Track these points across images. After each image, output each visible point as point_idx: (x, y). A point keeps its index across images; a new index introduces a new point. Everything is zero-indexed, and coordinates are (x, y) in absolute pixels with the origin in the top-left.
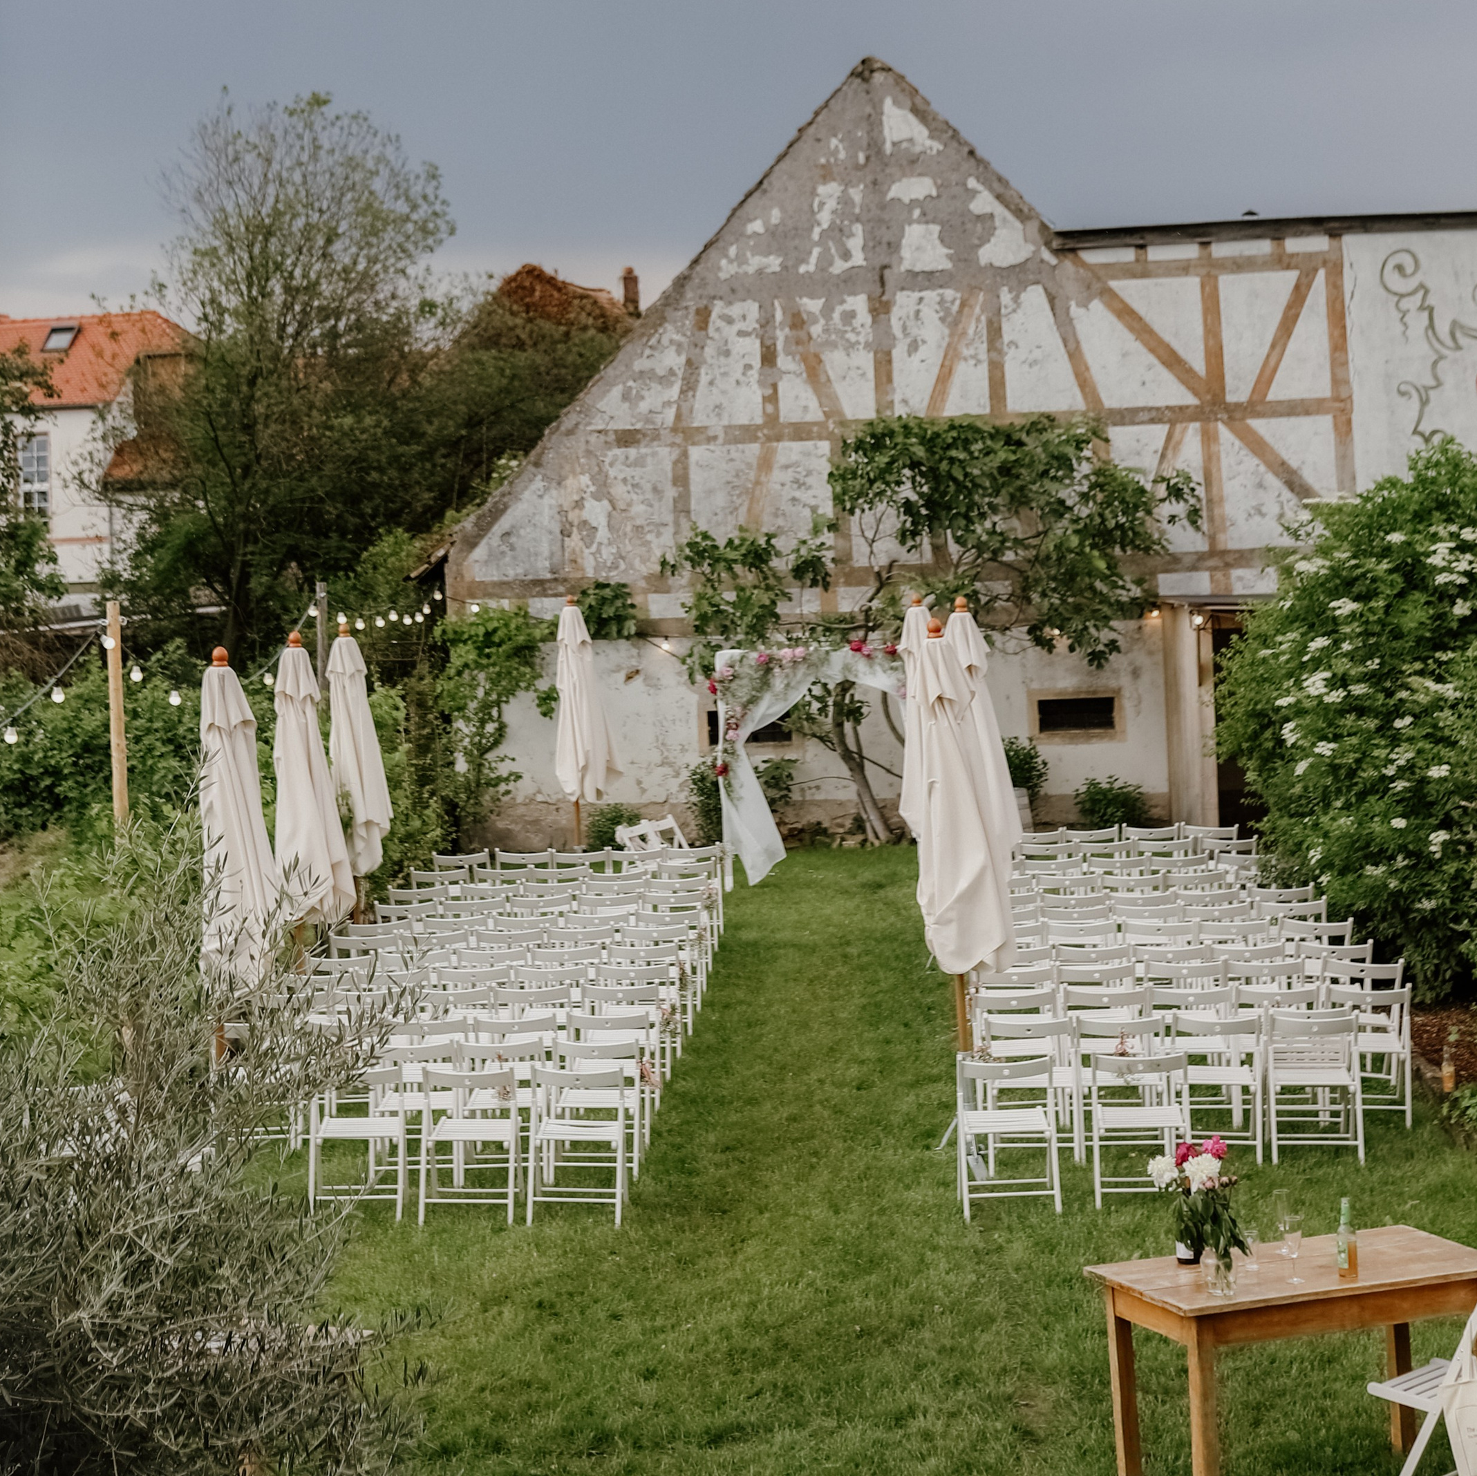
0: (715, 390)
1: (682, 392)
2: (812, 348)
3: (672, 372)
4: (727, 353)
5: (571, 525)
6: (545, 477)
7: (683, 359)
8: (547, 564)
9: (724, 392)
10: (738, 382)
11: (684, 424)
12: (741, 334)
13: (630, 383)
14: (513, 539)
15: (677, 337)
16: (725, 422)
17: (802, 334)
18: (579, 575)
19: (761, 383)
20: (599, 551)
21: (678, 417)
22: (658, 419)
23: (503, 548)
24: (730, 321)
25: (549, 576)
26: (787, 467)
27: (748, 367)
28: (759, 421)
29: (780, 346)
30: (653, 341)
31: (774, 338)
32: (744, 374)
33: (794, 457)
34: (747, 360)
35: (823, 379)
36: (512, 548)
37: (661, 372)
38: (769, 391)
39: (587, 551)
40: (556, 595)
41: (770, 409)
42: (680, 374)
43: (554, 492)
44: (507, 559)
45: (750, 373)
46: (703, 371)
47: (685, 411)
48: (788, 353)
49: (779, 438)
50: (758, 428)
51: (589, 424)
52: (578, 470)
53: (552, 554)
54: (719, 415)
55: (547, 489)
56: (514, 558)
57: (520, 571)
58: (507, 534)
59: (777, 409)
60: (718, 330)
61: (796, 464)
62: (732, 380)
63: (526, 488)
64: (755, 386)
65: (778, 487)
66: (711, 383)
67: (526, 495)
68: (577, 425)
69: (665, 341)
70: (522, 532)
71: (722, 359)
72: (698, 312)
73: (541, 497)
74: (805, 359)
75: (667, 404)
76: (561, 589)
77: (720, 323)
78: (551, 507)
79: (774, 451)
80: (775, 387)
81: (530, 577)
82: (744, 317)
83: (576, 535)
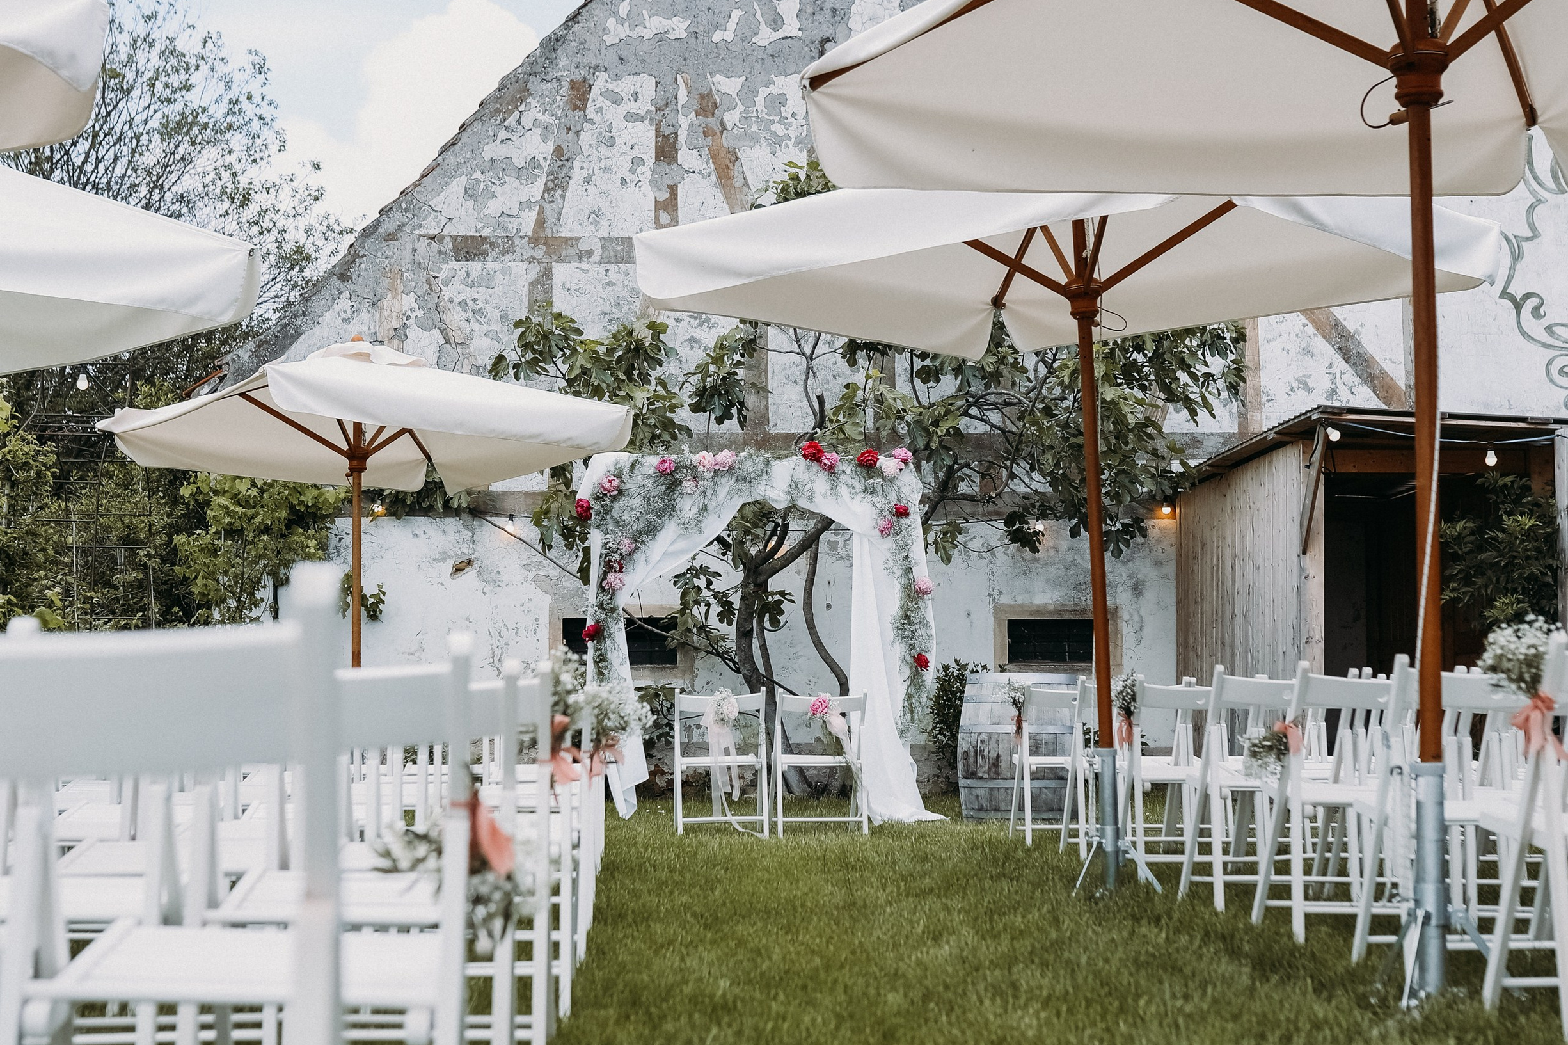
0: (591, 190)
1: (547, 190)
2: (726, 141)
3: (534, 162)
4: (611, 142)
6: (355, 295)
7: (550, 146)
9: (604, 193)
10: (623, 181)
11: (548, 233)
12: (630, 117)
13: (477, 175)
15: (547, 118)
16: (604, 233)
17: (713, 122)
19: (654, 183)
21: (541, 223)
22: (513, 224)
24: (617, 100)
27: (638, 161)
29: (682, 136)
30: (511, 121)
31: (675, 126)
32: (632, 170)
34: (636, 153)
35: (738, 182)
37: (519, 162)
38: (665, 195)
41: (665, 218)
42: (545, 165)
43: (365, 316)
45: (640, 169)
46: (577, 163)
47: (550, 216)
48: (692, 146)
51: (418, 225)
52: (401, 287)
54: (595, 223)
55: (355, 311)
59: (675, 219)
60: (599, 110)
62: (616, 178)
63: (327, 307)
64: (646, 187)
66: (587, 180)
67: (328, 317)
68: (401, 227)
69: (527, 120)
71: (603, 148)
72: (573, 85)
73: (347, 321)
74: (714, 156)
75: (528, 204)
77: (601, 102)
80: (673, 190)
82: (636, 95)
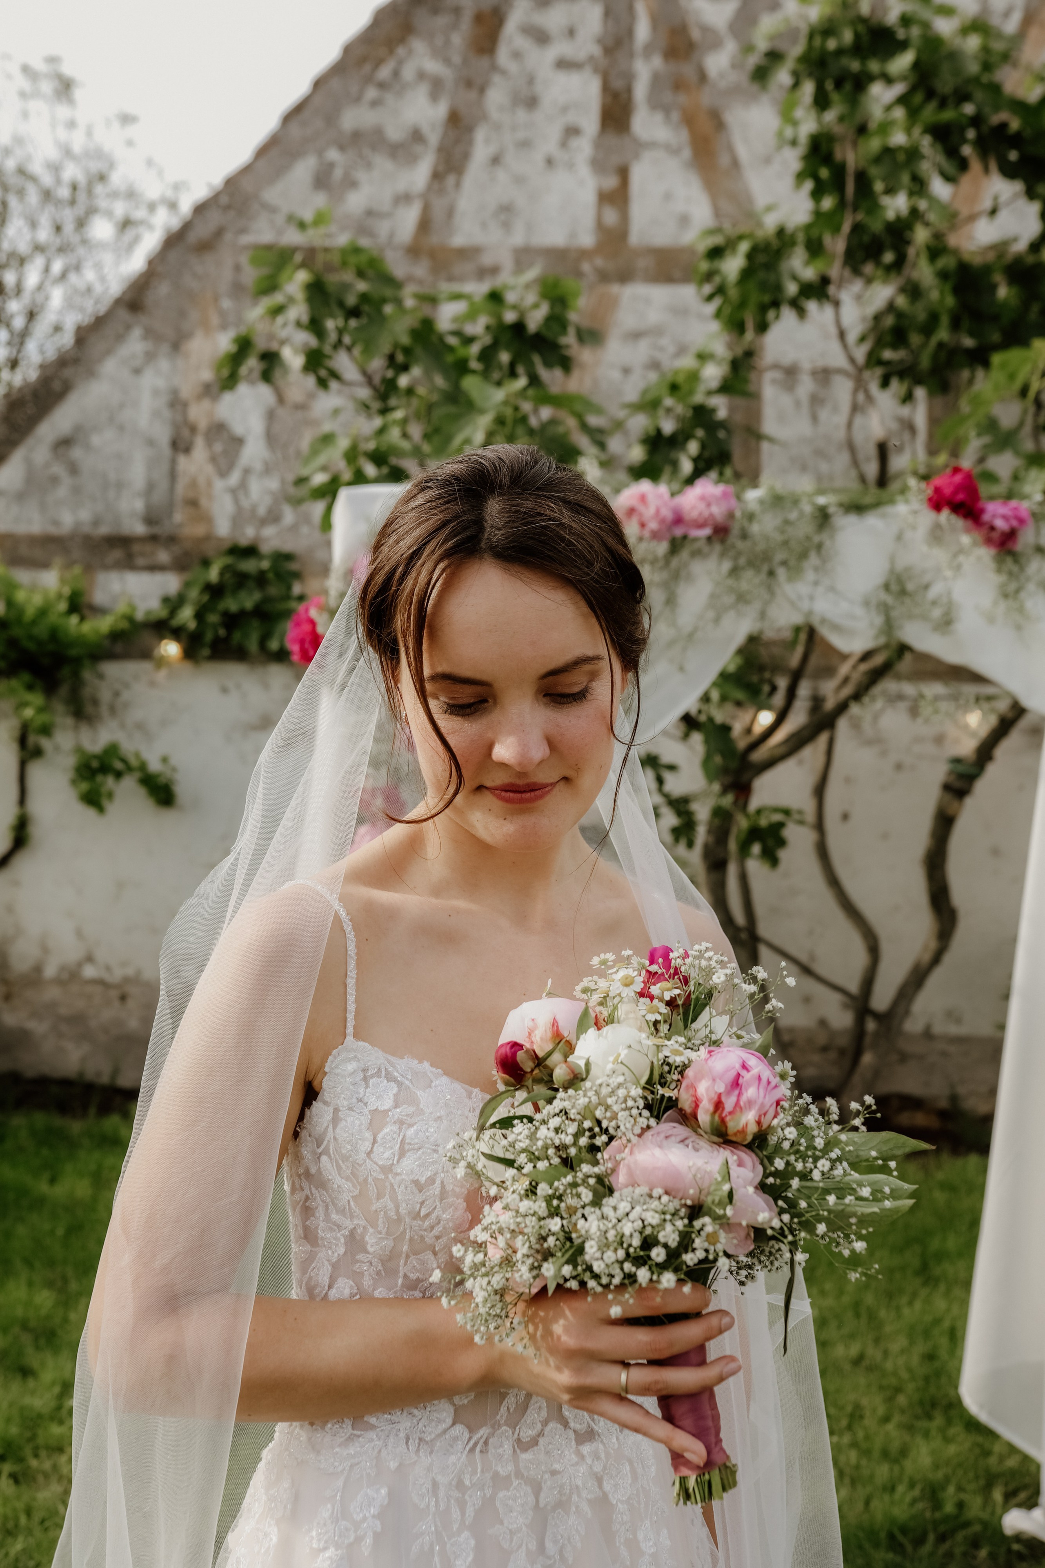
0: (501, 175)
1: (437, 176)
2: (706, 98)
3: (417, 136)
4: (532, 102)
5: (193, 429)
6: (149, 334)
7: (441, 111)
8: (139, 505)
9: (519, 180)
10: (550, 162)
11: (434, 239)
12: (564, 64)
13: (333, 155)
14: (77, 453)
15: (432, 66)
16: (518, 239)
17: (688, 70)
18: (199, 530)
19: (597, 165)
20: (243, 485)
21: (424, 225)
22: (383, 228)
23: (58, 469)
24: (541, 37)
25: (139, 529)
26: (636, 336)
27: (572, 131)
28: (587, 239)
29: (641, 91)
30: (384, 72)
31: (629, 78)
32: (564, 144)
33: (654, 317)
34: (571, 118)
35: (724, 160)
36: (74, 469)
37: (394, 133)
38: (611, 182)
39: (219, 485)
40: (153, 568)
41: (611, 217)
42: (434, 138)
43: (164, 364)
44: (62, 492)
45: (575, 143)
46: (480, 135)
47: (438, 213)
48: (655, 104)
49: (625, 276)
50: (583, 254)
51: (243, 231)
52: (215, 320)
53: (151, 487)
54: (507, 226)
55: (150, 357)
56: (76, 491)
57: (85, 515)
58: (64, 443)
59: (625, 217)
60: (517, 55)
61: (657, 331)
62: (538, 157)
63: (109, 352)
64: (584, 171)
65: (616, 375)
66: (496, 160)
67: (110, 367)
68: (219, 233)
69: (408, 72)
70: (96, 440)
71: (522, 115)
72: (479, 18)
73: (137, 371)
74: (689, 120)
75: (404, 199)
76: (163, 556)
77: (522, 42)
78: (156, 392)
79: (612, 303)
80: (623, 173)
81: (104, 530)
82: (571, 33)
83: (200, 452)
